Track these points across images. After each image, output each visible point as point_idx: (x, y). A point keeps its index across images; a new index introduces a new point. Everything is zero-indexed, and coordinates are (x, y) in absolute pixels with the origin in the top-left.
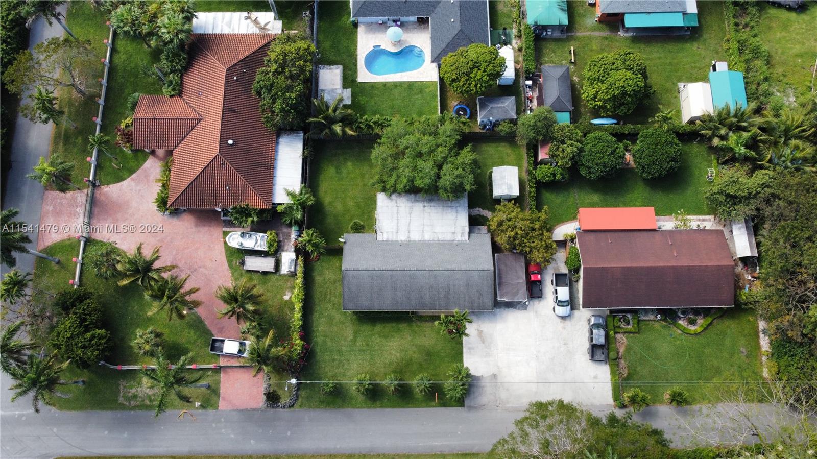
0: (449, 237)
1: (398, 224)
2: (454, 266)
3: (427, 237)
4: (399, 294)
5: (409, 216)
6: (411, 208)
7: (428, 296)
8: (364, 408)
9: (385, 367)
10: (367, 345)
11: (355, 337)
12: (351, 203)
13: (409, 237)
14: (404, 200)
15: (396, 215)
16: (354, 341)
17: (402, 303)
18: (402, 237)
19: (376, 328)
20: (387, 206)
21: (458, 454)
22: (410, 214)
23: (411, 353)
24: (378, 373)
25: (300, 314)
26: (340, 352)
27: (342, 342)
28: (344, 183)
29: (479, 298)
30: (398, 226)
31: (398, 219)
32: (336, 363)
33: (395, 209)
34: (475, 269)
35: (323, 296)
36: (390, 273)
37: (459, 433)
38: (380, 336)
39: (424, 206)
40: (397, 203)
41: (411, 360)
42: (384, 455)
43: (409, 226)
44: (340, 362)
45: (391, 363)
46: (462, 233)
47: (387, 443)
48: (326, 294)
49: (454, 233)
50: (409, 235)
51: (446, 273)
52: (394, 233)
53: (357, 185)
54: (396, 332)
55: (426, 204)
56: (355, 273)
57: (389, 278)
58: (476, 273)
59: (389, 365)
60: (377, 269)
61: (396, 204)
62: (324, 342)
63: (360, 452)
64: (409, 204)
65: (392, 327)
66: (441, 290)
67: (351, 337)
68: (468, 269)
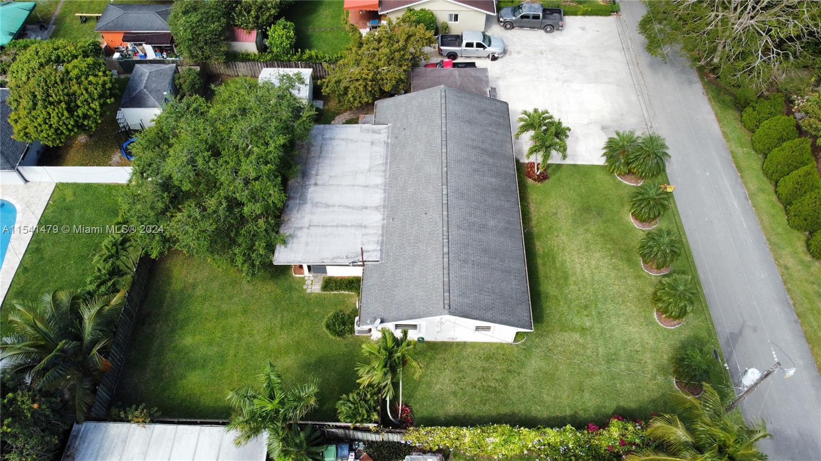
0: (380, 150)
1: (346, 226)
2: (437, 134)
3: (378, 180)
4: (491, 223)
5: (331, 209)
6: (316, 205)
7: (493, 180)
8: (709, 314)
9: (625, 278)
10: (586, 307)
11: (573, 329)
12: (283, 339)
13: (377, 208)
14: (299, 216)
15: (329, 229)
16: (583, 330)
17: (509, 222)
18: (376, 219)
19: (551, 293)
20: (307, 244)
21: (742, 177)
22: (327, 206)
23: (589, 236)
24: (638, 290)
25: (548, 430)
26: (611, 359)
27: (589, 352)
28: (232, 352)
29: (491, 114)
30: (352, 226)
31: (337, 226)
32: (635, 367)
33: (313, 230)
34: (443, 106)
35: (492, 396)
36: (454, 231)
37: (708, 174)
38: (566, 285)
39: (316, 184)
40: (301, 228)
41: (602, 235)
42: (785, 282)
43: (352, 208)
44: (630, 359)
45: (615, 268)
46: (374, 132)
47: (763, 276)
48: (488, 390)
49: (372, 143)
50: (371, 208)
51: (450, 145)
52: (367, 231)
53: (242, 326)
54: (554, 258)
55: (312, 181)
56: (455, 292)
57: (462, 231)
58: (450, 107)
59: (619, 270)
60: (446, 250)
61: (305, 230)
62: (593, 390)
63: (796, 322)
64: (308, 207)
65: (544, 265)
66: (480, 160)
67: (576, 336)
68: (443, 115)
